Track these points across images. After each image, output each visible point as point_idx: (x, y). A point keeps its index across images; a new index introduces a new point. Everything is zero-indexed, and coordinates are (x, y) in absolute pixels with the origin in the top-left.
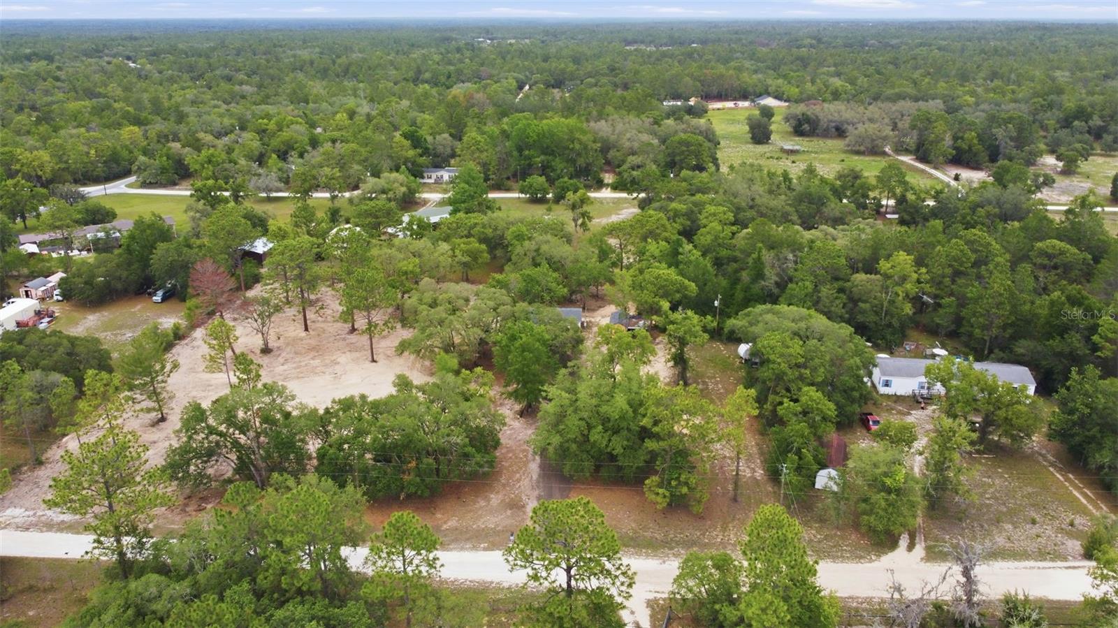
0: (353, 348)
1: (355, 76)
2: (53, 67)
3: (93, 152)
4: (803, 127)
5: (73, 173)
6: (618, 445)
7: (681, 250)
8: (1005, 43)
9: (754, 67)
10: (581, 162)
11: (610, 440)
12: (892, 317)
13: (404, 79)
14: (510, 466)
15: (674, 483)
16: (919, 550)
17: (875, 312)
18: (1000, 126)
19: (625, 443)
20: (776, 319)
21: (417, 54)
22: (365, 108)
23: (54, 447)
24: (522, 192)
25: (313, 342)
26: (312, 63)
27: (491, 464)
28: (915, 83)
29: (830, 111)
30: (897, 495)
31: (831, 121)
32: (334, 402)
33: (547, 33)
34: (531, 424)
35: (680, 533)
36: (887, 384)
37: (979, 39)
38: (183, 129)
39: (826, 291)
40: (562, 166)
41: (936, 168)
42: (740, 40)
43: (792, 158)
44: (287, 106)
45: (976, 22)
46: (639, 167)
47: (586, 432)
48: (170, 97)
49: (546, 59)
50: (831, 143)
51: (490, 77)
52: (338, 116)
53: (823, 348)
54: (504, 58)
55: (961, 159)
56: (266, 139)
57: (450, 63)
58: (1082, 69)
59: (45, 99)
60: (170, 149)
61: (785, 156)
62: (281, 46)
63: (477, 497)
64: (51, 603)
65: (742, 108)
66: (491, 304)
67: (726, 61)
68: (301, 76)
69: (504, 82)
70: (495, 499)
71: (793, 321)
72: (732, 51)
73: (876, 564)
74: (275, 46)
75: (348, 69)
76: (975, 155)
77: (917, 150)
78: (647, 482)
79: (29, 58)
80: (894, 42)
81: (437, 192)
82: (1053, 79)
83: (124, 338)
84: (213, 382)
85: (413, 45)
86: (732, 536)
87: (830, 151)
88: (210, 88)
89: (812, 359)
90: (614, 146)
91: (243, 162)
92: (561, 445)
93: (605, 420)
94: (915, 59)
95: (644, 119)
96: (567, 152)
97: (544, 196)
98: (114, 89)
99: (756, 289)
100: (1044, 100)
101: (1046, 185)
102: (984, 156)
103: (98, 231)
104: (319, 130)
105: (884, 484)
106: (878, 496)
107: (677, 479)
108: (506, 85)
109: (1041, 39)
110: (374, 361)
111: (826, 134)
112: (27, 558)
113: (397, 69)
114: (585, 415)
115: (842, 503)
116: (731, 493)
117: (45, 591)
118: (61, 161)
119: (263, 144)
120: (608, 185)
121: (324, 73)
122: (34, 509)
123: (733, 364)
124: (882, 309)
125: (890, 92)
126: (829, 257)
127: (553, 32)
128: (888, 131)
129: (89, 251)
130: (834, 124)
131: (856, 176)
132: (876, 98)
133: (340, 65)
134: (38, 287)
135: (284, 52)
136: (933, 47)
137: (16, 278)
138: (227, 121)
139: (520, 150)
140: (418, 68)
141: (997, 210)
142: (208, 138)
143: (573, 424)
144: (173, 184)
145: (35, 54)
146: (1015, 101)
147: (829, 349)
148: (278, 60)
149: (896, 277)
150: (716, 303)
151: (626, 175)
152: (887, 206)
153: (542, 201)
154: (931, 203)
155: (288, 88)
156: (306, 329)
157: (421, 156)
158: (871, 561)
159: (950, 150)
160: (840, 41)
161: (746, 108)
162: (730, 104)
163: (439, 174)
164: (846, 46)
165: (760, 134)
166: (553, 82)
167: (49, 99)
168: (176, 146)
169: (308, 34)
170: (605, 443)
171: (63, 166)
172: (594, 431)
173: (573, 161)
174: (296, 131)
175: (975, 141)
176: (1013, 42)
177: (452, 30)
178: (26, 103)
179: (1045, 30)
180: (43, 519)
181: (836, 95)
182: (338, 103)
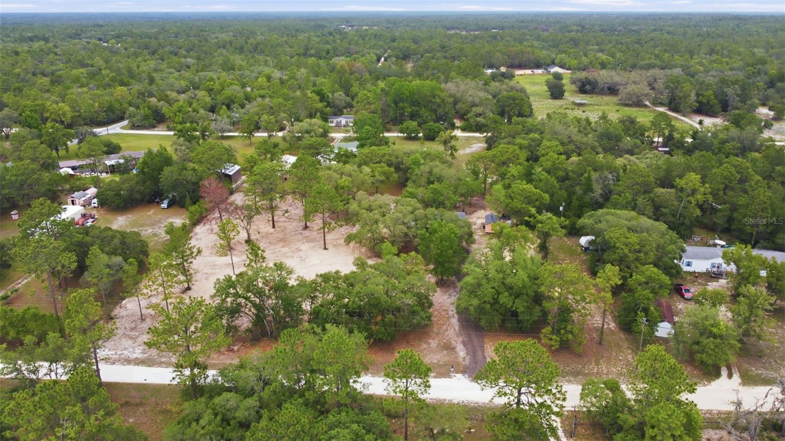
0: (308, 240)
1: (263, 52)
2: (51, 45)
3: (97, 104)
4: (586, 88)
5: (84, 119)
6: (520, 306)
7: (533, 171)
8: (714, 29)
9: (540, 46)
10: (440, 111)
11: (514, 302)
12: (685, 218)
13: (297, 54)
14: (438, 321)
15: (562, 332)
16: (736, 378)
17: (672, 214)
18: (729, 87)
19: (525, 304)
20: (615, 219)
21: (302, 37)
22: (277, 74)
23: (118, 307)
24: (401, 133)
25: (280, 236)
26: (231, 43)
27: (429, 318)
28: (657, 56)
29: (603, 76)
30: (721, 340)
31: (606, 83)
32: (317, 276)
33: (389, 22)
34: (445, 292)
35: (568, 367)
36: (689, 264)
37: (695, 26)
38: (154, 88)
39: (640, 200)
40: (427, 114)
41: (684, 116)
42: (527, 27)
43: (582, 109)
44: (220, 73)
45: (688, 14)
46: (480, 115)
47: (496, 297)
48: (138, 67)
49: (393, 40)
50: (606, 99)
51: (357, 53)
52: (260, 80)
53: (650, 239)
54: (363, 39)
55: (702, 109)
56: (213, 96)
57: (327, 43)
58: (772, 48)
59: (51, 68)
60: (149, 102)
61: (576, 107)
62: (205, 31)
63: (420, 341)
64: (143, 413)
65: (538, 74)
66: (410, 209)
67: (521, 42)
68: (224, 52)
69: (368, 57)
70: (433, 343)
71: (626, 220)
72: (523, 34)
73: (708, 387)
74: (201, 31)
75: (257, 47)
76: (712, 107)
77: (670, 103)
78: (543, 331)
79: (31, 39)
80: (635, 28)
81: (339, 132)
82: (754, 54)
83: (147, 233)
84: (217, 263)
85: (298, 30)
86: (604, 368)
87: (607, 104)
88: (163, 60)
89: (644, 246)
90: (460, 101)
91: (202, 111)
92: (479, 306)
93: (510, 288)
94: (653, 40)
95: (478, 81)
96: (430, 104)
97: (417, 135)
98: (98, 61)
99: (587, 199)
100: (755, 68)
101: (767, 127)
102: (718, 108)
103: (120, 158)
104: (249, 89)
105: (711, 332)
106: (708, 340)
107: (565, 328)
108: (369, 58)
109: (738, 26)
110: (325, 249)
111: (602, 93)
112: (119, 383)
113: (291, 47)
114: (495, 285)
115: (681, 345)
116: (597, 339)
117: (137, 405)
118: (75, 111)
119: (212, 99)
120: (458, 128)
121: (241, 50)
122: (114, 350)
123: (576, 251)
124: (677, 212)
125: (642, 63)
126: (642, 176)
127: (393, 22)
128: (647, 90)
129: (107, 173)
130: (607, 85)
131: (632, 121)
132: (634, 67)
133: (251, 45)
134: (80, 197)
135: (208, 35)
136: (663, 32)
137: (62, 191)
138: (183, 83)
139: (396, 103)
140: (306, 46)
141: (739, 145)
142: (173, 95)
143: (488, 291)
144: (152, 127)
145: (36, 37)
146: (732, 69)
147: (654, 239)
148: (207, 41)
149: (689, 190)
150: (561, 209)
151: (472, 121)
152: (658, 142)
153: (416, 138)
154: (690, 140)
155: (220, 60)
156: (274, 227)
157: (326, 107)
158: (704, 385)
159: (695, 104)
160: (597, 28)
161: (540, 74)
162: (529, 72)
163: (339, 120)
164: (602, 31)
165: (556, 92)
166: (401, 56)
167: (54, 68)
168: (153, 100)
169: (222, 22)
170: (511, 304)
171: (77, 114)
172: (501, 296)
173: (435, 111)
174: (234, 90)
175: (712, 97)
176: (720, 28)
177: (323, 19)
178: (38, 71)
179: (740, 20)
180: (122, 356)
181: (603, 66)
182: (256, 71)
